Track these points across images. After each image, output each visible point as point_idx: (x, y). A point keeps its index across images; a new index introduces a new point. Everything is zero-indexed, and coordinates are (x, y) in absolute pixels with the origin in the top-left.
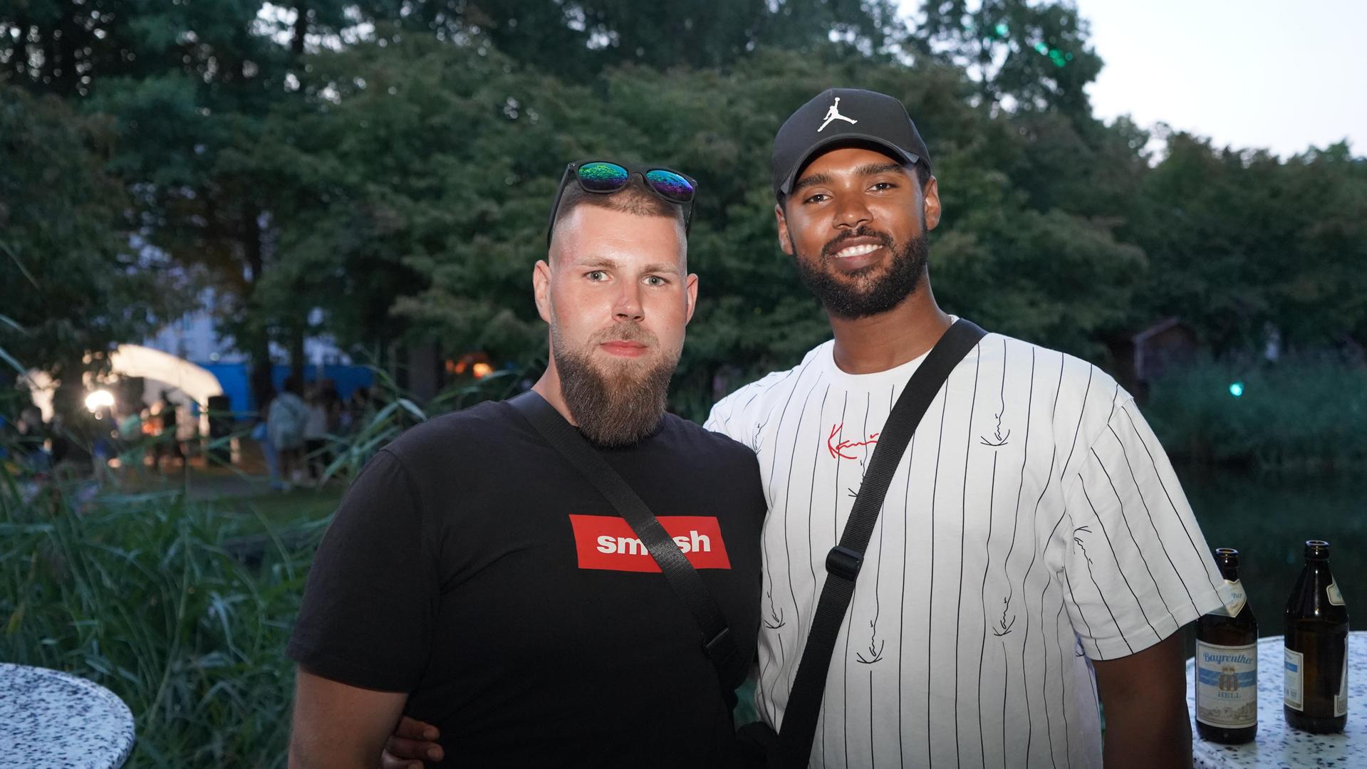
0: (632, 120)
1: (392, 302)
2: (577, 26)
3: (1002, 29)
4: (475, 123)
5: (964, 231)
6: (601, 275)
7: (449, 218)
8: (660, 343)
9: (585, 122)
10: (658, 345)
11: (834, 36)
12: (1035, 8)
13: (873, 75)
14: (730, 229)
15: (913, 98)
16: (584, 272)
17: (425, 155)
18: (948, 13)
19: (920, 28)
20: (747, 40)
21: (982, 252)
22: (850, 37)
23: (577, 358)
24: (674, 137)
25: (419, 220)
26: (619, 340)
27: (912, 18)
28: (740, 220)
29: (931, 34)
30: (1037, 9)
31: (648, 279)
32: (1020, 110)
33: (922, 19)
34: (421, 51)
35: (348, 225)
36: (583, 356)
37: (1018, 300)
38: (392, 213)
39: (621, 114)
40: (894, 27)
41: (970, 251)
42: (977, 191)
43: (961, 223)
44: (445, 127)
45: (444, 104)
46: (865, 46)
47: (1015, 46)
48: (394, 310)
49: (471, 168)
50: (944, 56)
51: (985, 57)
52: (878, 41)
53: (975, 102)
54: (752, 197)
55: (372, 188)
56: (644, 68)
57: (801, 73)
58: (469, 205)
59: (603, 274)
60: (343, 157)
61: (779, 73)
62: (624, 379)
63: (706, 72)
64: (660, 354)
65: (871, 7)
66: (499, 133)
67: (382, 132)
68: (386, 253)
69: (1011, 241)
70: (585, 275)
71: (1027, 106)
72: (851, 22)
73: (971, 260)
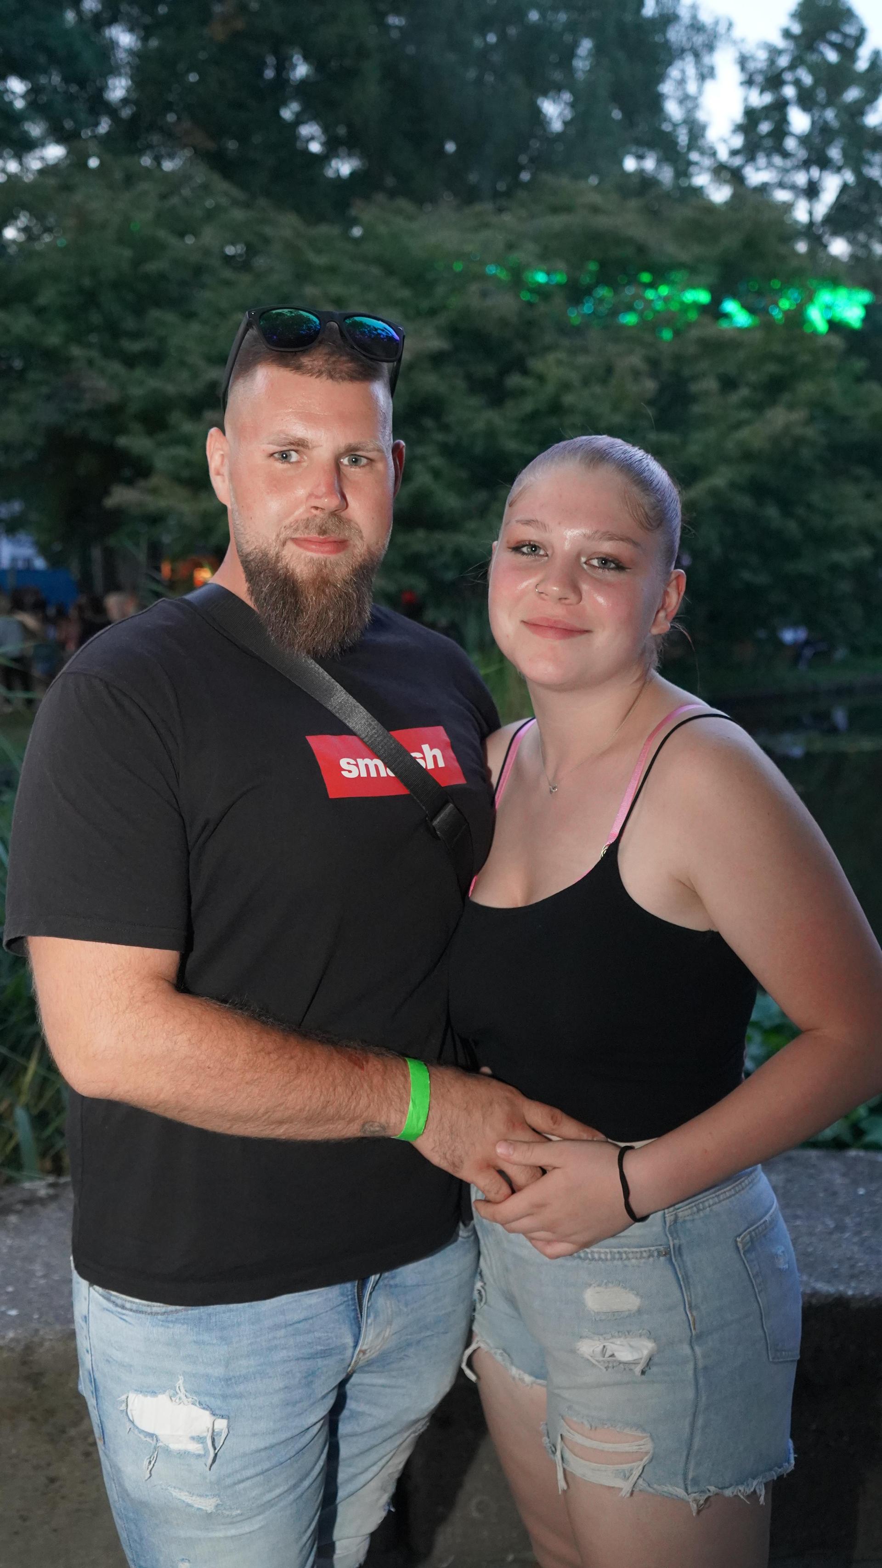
0: (390, 270)
1: (107, 492)
2: (315, 147)
3: (835, 153)
4: (198, 270)
5: (791, 407)
6: (290, 455)
7: (170, 389)
8: (364, 535)
9: (332, 270)
10: (362, 537)
11: (630, 164)
12: (875, 128)
13: (682, 213)
14: (510, 404)
15: (730, 242)
16: (271, 452)
17: (139, 311)
18: (770, 134)
19: (734, 153)
20: (521, 168)
21: (810, 432)
22: (649, 164)
23: (265, 555)
24: (440, 290)
25: (136, 392)
26: (314, 536)
27: (725, 141)
28: (522, 393)
29: (747, 161)
30: (878, 129)
31: (347, 458)
32: (853, 257)
33: (738, 141)
34: (130, 179)
35: (49, 398)
36: (272, 552)
37: (851, 490)
38: (102, 384)
39: (378, 261)
40: (702, 152)
41: (799, 431)
42: (805, 358)
43: (786, 397)
44: (162, 277)
45: (162, 247)
46: (667, 175)
47: (849, 176)
48: (111, 502)
49: (195, 327)
50: (764, 188)
51: (812, 191)
52: (683, 169)
53: (802, 247)
54: (536, 364)
55: (76, 351)
56: (402, 203)
57: (595, 210)
58: (195, 375)
59: (293, 453)
60: (40, 312)
61: (568, 209)
62: (322, 581)
63: (478, 207)
64: (365, 547)
65: (675, 125)
66: (227, 283)
67: (87, 282)
68: (96, 432)
69: (845, 420)
70: (272, 455)
71: (861, 253)
72: (651, 145)
73: (799, 441)
